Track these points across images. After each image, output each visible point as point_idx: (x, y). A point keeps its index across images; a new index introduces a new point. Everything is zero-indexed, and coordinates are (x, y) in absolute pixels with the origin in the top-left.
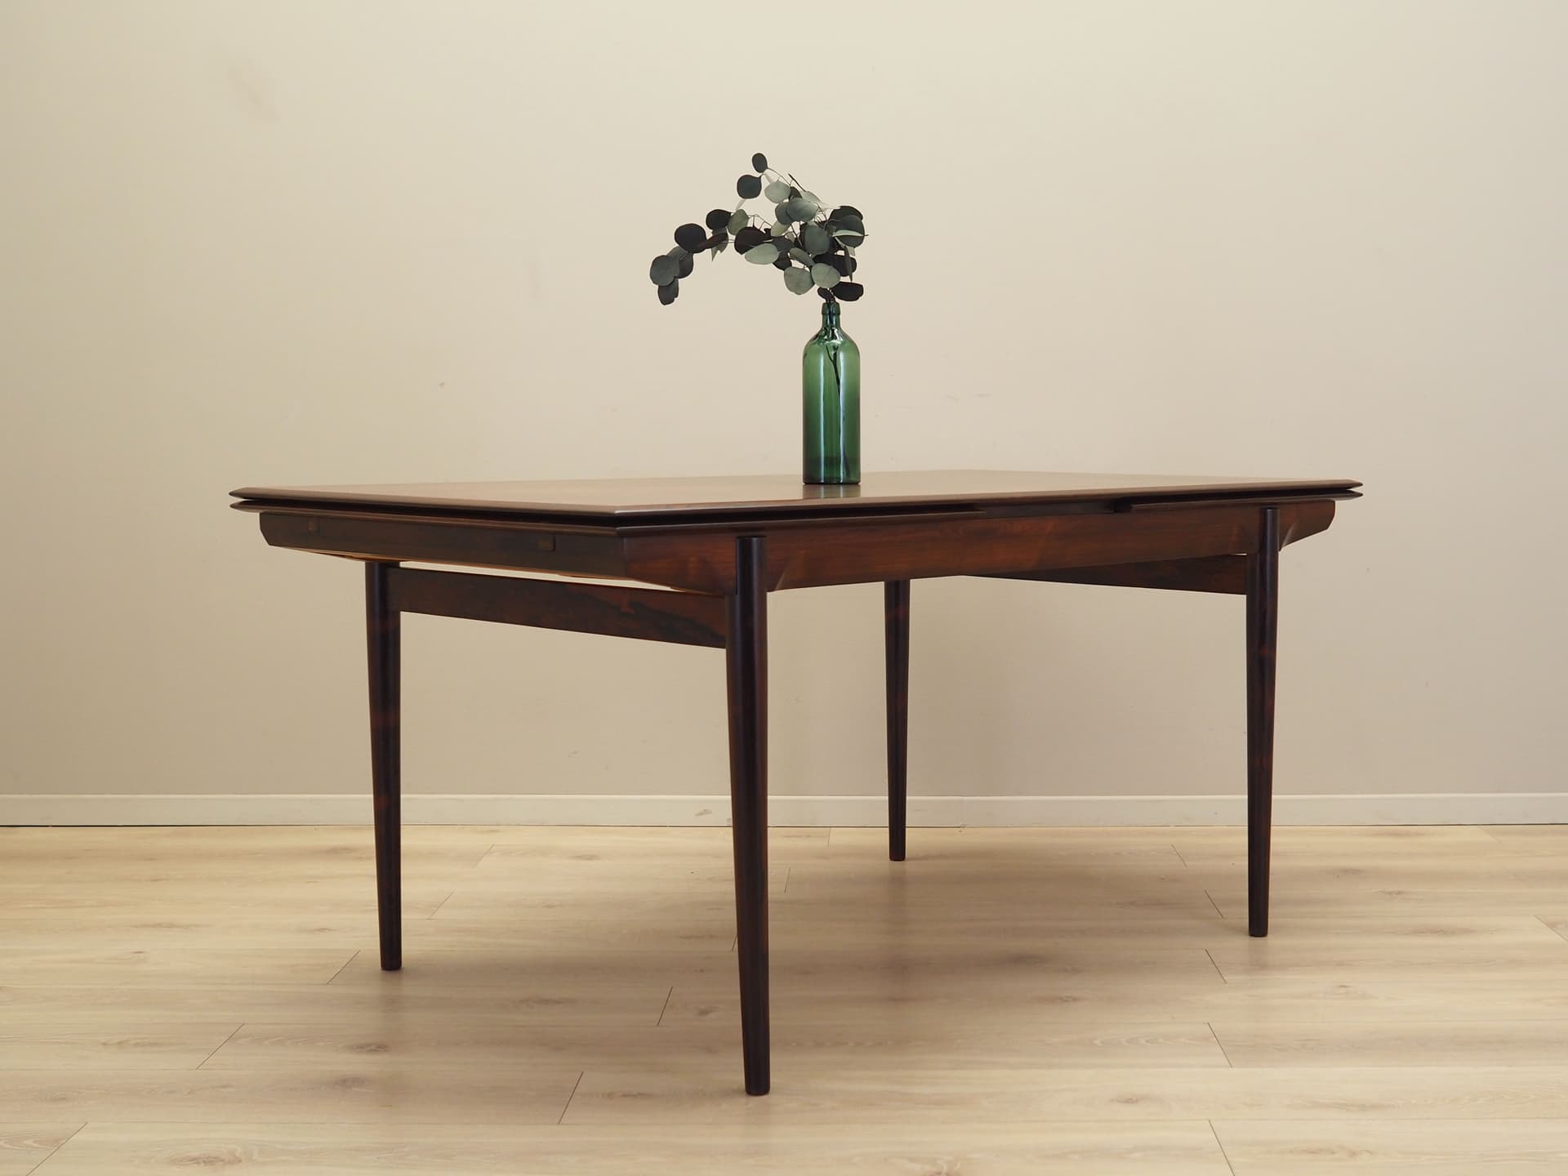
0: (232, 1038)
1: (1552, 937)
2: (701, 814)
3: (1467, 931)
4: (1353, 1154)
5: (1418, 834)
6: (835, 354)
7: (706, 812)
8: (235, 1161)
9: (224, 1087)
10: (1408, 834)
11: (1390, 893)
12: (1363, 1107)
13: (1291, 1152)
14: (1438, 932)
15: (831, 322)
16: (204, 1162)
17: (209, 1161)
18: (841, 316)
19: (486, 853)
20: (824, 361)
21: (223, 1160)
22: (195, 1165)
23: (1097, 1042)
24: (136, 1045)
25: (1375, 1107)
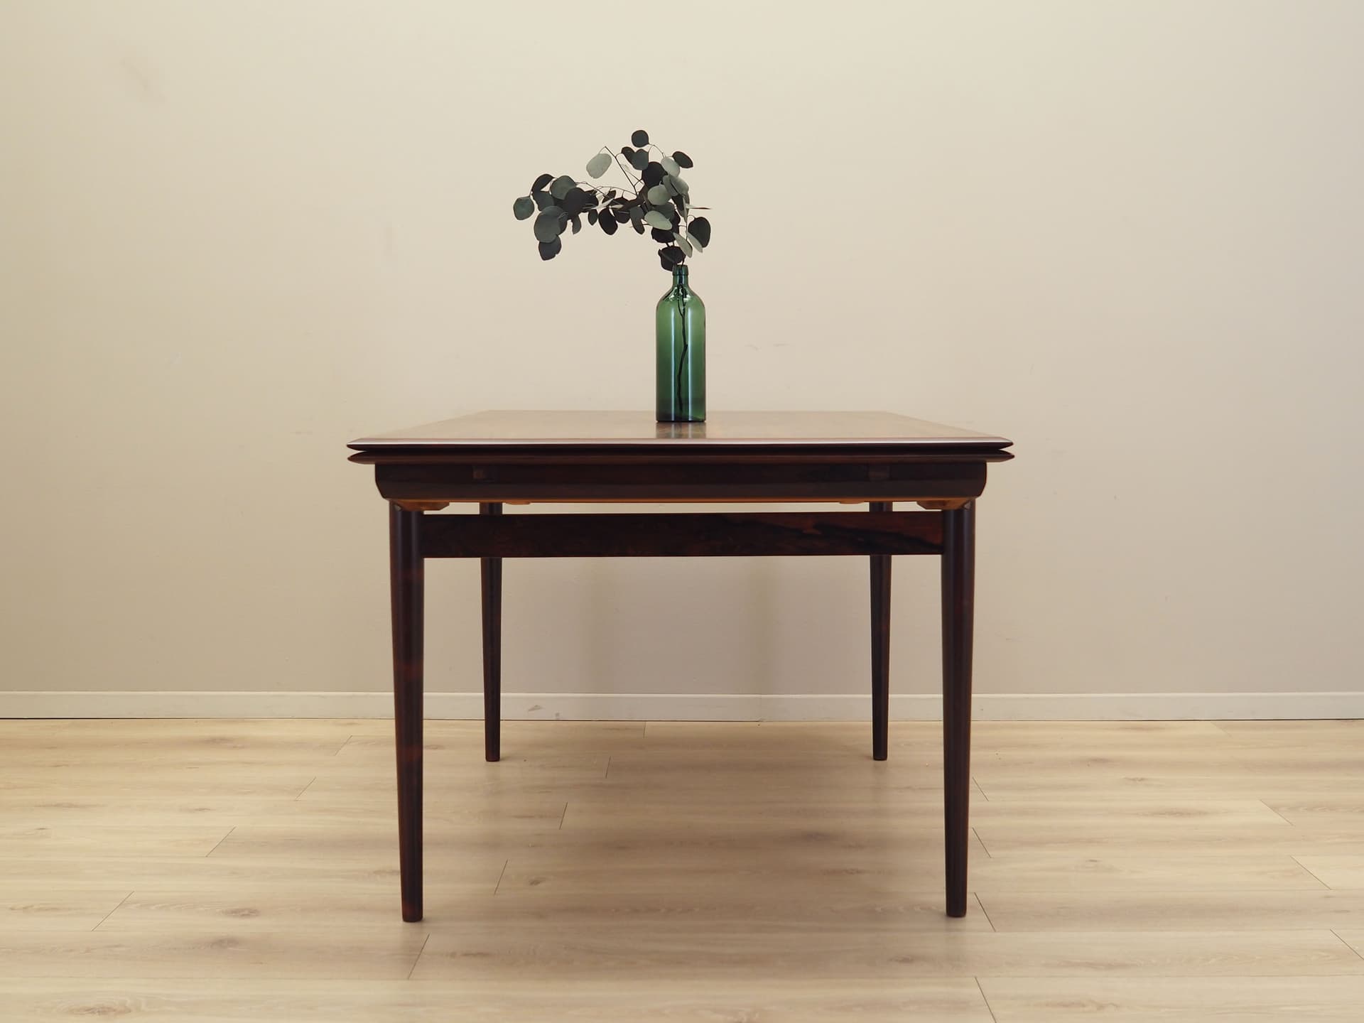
0: (123, 904)
1: (1275, 819)
2: (533, 709)
3: (1201, 813)
4: (1101, 1007)
5: (1158, 728)
6: (684, 310)
7: (536, 708)
8: (125, 1011)
9: (116, 946)
10: (1149, 729)
11: (1134, 780)
12: (1110, 966)
13: (1047, 1005)
14: (1176, 814)
15: (681, 281)
16: (99, 1012)
17: (103, 1011)
18: (689, 276)
19: (345, 744)
20: (675, 314)
21: (114, 1010)
22: (90, 1015)
23: (879, 909)
24: (40, 910)
25: (1122, 966)
